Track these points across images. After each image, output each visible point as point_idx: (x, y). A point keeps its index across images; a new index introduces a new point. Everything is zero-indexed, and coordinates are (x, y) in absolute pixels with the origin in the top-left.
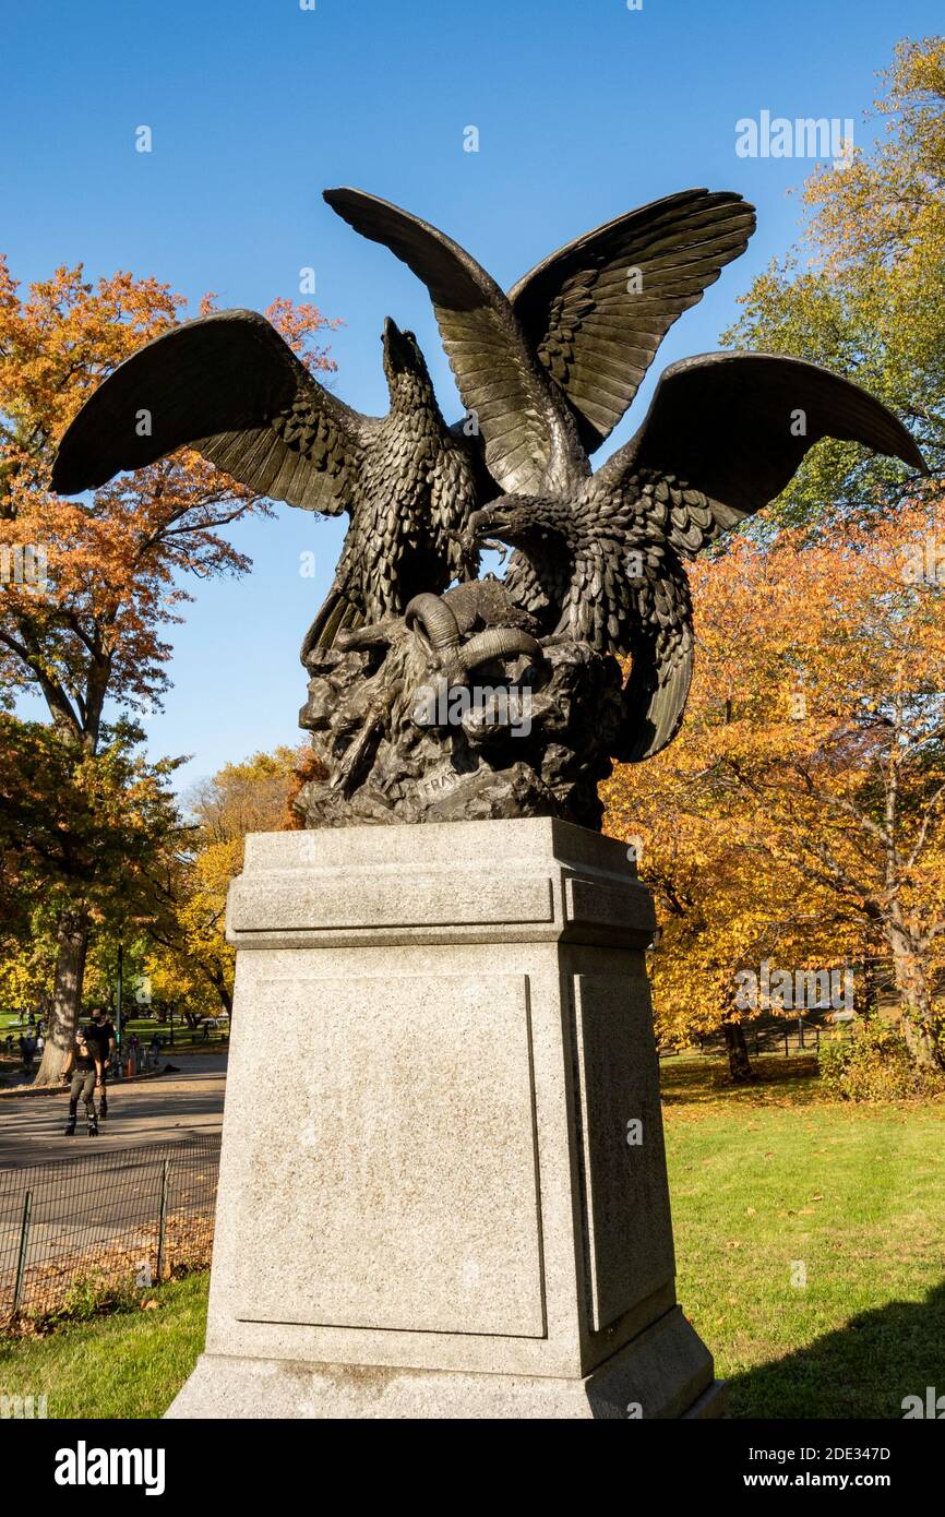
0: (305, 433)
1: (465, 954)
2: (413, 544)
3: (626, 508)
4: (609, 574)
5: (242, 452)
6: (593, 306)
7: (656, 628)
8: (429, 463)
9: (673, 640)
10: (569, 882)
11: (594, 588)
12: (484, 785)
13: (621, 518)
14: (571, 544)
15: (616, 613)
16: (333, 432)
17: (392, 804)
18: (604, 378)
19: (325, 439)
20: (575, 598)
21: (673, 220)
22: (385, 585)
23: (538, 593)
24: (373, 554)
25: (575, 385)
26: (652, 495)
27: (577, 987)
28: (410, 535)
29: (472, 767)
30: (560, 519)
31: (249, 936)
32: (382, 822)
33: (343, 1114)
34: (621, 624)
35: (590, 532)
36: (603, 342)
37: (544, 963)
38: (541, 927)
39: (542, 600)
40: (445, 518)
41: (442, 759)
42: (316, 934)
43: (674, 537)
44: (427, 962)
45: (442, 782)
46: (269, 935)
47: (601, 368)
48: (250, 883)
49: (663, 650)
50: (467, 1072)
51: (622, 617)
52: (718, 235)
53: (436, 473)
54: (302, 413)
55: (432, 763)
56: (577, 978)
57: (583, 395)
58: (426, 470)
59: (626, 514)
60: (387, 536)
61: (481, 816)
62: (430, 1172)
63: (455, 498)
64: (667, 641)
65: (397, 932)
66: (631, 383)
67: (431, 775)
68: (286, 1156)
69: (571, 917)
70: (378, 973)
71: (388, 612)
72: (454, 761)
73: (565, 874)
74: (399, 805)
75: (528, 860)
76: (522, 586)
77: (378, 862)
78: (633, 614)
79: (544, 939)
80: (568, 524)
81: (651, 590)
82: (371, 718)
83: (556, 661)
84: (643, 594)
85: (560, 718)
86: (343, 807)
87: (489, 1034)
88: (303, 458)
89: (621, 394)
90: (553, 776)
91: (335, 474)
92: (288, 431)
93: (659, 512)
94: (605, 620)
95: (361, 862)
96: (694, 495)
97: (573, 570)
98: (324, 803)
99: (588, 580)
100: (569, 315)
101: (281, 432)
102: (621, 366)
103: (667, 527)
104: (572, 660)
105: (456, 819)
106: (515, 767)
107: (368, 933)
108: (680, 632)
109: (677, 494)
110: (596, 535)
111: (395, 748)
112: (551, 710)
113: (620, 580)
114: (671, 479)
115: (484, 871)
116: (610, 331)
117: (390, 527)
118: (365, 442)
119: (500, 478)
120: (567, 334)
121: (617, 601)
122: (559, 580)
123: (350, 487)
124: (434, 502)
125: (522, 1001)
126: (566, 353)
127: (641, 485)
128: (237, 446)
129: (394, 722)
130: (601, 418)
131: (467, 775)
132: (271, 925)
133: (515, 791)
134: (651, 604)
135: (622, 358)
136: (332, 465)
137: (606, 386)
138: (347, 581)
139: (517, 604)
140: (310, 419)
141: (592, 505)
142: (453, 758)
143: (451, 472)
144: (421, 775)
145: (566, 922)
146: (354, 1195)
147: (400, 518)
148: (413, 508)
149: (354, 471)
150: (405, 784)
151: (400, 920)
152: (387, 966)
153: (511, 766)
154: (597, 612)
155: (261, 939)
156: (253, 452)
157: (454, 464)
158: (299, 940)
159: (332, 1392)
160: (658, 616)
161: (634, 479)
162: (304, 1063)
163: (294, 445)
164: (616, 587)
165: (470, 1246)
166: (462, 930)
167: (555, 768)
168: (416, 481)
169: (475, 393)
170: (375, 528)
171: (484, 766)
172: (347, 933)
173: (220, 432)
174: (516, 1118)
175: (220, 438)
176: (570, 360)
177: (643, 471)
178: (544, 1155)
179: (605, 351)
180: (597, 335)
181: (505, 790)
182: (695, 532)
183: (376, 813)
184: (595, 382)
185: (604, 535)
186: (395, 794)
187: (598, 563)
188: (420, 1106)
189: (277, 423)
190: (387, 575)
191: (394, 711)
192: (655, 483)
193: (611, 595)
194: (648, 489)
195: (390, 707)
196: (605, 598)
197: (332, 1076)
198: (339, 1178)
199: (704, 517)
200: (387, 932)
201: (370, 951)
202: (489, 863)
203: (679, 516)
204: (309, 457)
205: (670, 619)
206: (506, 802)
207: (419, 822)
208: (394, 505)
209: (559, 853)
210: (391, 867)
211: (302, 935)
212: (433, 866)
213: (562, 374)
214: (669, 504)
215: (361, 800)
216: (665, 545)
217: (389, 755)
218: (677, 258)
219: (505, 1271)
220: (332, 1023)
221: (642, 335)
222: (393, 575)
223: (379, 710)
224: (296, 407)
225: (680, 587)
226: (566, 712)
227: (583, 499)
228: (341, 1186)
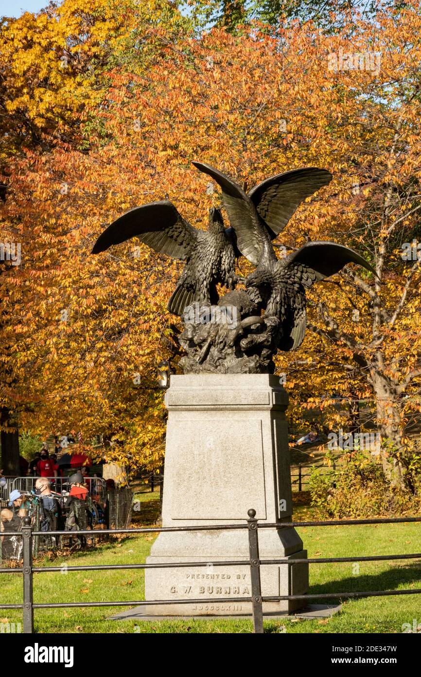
0: (176, 234)
1: (242, 413)
2: (215, 277)
3: (289, 273)
4: (283, 294)
5: (153, 238)
6: (276, 195)
7: (296, 309)
8: (222, 250)
9: (300, 313)
10: (274, 393)
11: (278, 299)
12: (246, 362)
13: (287, 276)
14: (272, 286)
15: (284, 306)
16: (187, 236)
17: (216, 367)
18: (278, 217)
19: (184, 237)
20: (272, 301)
21: (306, 173)
22: (205, 290)
23: (259, 297)
24: (202, 280)
25: (268, 218)
26: (297, 269)
27: (275, 423)
28: (215, 274)
29: (242, 356)
30: (270, 278)
31: (174, 407)
32: (213, 372)
33: (205, 460)
34: (285, 309)
35: (278, 281)
36: (279, 206)
37: (266, 417)
38: (266, 406)
39: (260, 300)
40: (226, 268)
41: (232, 353)
42: (196, 407)
43: (303, 281)
44: (230, 416)
45: (231, 361)
46: (180, 407)
47: (276, 213)
48: (173, 391)
49: (297, 315)
50: (244, 447)
51: (286, 307)
52: (320, 178)
53: (224, 253)
54: (176, 228)
55: (228, 354)
56: (274, 421)
57: (270, 221)
58: (221, 252)
59: (289, 275)
60: (208, 274)
61: (246, 372)
62: (232, 475)
63: (230, 262)
64: (298, 313)
65: (221, 407)
66: (286, 219)
67: (228, 358)
68: (188, 472)
69: (274, 403)
70: (215, 419)
71: (206, 299)
72: (236, 354)
73: (273, 391)
74: (219, 367)
75: (262, 386)
76: (253, 294)
77: (215, 385)
78: (289, 305)
79: (267, 409)
80: (271, 280)
81: (295, 297)
82: (209, 340)
83: (268, 324)
84: (292, 299)
85: (268, 342)
86: (199, 367)
87: (250, 436)
88: (174, 241)
89: (283, 222)
90: (264, 358)
91: (185, 248)
92: (170, 232)
93: (299, 275)
94: (281, 308)
95: (209, 385)
96: (310, 270)
97: (272, 293)
98: (192, 365)
99: (276, 297)
100: (268, 197)
101: (168, 233)
102: (283, 213)
103: (301, 279)
104: (273, 324)
105: (237, 373)
106: (254, 356)
107: (212, 407)
108: (303, 310)
109: (305, 269)
110: (279, 282)
111: (216, 349)
112: (266, 340)
113: (286, 295)
114: (303, 265)
115: (249, 389)
116: (281, 203)
117: (209, 272)
118: (199, 240)
119: (242, 250)
120: (267, 203)
121: (285, 303)
122: (267, 295)
123: (191, 252)
124: (223, 262)
125: (260, 427)
126: (266, 209)
127: (294, 267)
128: (152, 236)
129: (217, 342)
130: (276, 229)
131: (240, 359)
132: (181, 404)
133: (256, 364)
134: (294, 302)
135: (285, 211)
136: (184, 245)
137: (278, 219)
138: (184, 281)
139: (252, 300)
140: (179, 230)
141: (279, 272)
142: (235, 353)
143: (229, 253)
144: (225, 358)
145: (273, 405)
146: (209, 482)
147: (212, 269)
148: (216, 265)
149: (193, 248)
150: (220, 361)
151: (223, 403)
152: (218, 416)
153: (252, 356)
154: (278, 306)
155: (177, 408)
156: (157, 238)
157: (229, 250)
158: (190, 408)
159: (204, 537)
160: (296, 305)
161: (292, 265)
162: (193, 445)
163: (172, 237)
164: (284, 299)
165: (244, 495)
166: (242, 406)
167: (265, 356)
168: (218, 256)
169: (234, 222)
170: (203, 271)
171: (245, 356)
172: (206, 407)
173: (147, 232)
174: (258, 460)
175: (146, 234)
176: (267, 211)
177: (295, 263)
178: (266, 470)
179: (279, 208)
180: (277, 204)
181: (252, 364)
182: (310, 280)
183: (212, 370)
184: (275, 218)
185: (282, 282)
186: (218, 364)
187: (279, 291)
188: (229, 457)
189: (167, 230)
190: (206, 287)
191: (217, 338)
192: (298, 266)
193: (283, 301)
194: (296, 268)
195: (216, 336)
196: (281, 302)
197: (202, 449)
198: (205, 478)
199: (313, 276)
200: (218, 406)
201: (213, 412)
202: (250, 387)
203: (305, 276)
204: (176, 240)
205: (300, 307)
206: (253, 367)
207: (226, 373)
208: (211, 264)
209: (271, 385)
210: (219, 387)
211: (191, 407)
212: (232, 387)
213: (264, 215)
214: (302, 272)
215: (206, 365)
216: (300, 284)
217: (214, 351)
218: (306, 183)
219: (255, 502)
220: (201, 433)
221: (291, 204)
222: (208, 287)
223: (212, 337)
224: (174, 226)
225: (303, 295)
226: (270, 339)
227: (275, 270)
228: (205, 480)
